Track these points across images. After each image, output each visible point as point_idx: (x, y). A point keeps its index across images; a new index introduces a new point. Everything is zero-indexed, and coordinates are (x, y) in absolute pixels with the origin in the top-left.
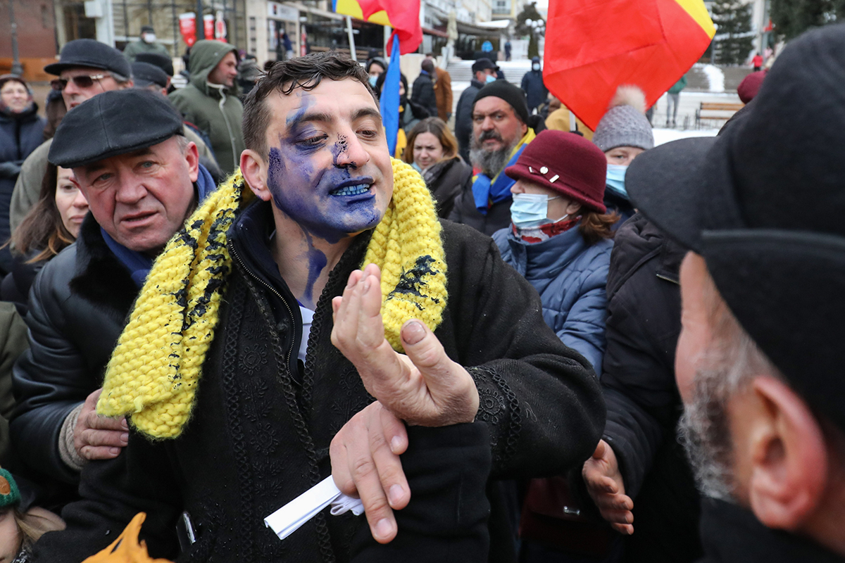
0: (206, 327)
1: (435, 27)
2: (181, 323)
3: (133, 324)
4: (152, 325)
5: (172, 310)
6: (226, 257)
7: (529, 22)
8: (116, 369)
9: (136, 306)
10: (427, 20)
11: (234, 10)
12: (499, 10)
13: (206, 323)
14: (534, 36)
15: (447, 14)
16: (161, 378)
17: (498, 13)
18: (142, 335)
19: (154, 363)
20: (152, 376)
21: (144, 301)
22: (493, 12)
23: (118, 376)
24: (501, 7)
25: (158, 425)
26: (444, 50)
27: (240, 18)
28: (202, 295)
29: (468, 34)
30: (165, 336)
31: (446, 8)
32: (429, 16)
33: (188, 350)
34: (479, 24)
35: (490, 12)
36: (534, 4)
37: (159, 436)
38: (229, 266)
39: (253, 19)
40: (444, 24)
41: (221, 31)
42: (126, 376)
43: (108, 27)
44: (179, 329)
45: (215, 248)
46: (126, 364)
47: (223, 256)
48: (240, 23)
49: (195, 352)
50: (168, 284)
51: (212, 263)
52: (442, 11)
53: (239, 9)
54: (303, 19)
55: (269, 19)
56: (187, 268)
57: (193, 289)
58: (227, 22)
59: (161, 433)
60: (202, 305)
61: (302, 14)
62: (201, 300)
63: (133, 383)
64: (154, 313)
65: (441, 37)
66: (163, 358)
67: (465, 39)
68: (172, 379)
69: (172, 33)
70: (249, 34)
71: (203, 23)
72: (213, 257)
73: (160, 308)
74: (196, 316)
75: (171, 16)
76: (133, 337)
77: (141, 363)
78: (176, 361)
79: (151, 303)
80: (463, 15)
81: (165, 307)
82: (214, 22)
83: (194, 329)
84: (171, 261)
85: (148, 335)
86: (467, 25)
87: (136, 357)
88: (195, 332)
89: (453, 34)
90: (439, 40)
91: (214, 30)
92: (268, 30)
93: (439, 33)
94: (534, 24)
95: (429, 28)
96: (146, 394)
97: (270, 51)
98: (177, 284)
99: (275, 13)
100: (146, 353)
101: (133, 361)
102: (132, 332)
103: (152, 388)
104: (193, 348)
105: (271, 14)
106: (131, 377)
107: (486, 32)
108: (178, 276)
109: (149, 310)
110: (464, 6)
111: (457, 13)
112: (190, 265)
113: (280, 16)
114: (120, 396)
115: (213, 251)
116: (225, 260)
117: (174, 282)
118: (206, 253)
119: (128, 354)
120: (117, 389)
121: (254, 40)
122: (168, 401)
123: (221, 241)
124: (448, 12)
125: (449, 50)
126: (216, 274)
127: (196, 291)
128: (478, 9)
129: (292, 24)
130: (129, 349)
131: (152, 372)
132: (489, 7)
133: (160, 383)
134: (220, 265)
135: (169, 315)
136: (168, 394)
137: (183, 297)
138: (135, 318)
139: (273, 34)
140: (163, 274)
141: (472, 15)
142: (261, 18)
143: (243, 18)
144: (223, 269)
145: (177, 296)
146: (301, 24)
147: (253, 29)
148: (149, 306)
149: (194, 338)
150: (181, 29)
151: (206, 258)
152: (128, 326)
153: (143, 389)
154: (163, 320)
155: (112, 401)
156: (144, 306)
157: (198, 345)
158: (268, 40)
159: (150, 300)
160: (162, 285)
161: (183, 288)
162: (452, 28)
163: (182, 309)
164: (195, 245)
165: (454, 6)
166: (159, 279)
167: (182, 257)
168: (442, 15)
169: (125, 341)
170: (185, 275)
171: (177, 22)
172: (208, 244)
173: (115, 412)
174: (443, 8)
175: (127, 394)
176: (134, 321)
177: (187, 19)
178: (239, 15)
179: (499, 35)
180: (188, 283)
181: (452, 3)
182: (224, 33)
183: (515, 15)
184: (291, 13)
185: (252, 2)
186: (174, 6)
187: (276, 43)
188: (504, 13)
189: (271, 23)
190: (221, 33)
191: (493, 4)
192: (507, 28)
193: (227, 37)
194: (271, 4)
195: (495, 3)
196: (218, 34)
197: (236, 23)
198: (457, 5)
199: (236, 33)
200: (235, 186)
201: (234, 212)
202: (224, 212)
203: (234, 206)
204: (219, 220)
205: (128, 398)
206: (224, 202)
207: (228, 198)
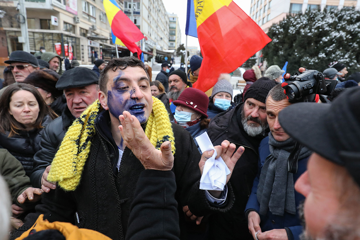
0: (86, 153)
1: (149, 51)
2: (77, 151)
3: (60, 150)
4: (67, 151)
5: (74, 146)
7: (181, 51)
8: (54, 166)
9: (62, 143)
10: (146, 49)
11: (75, 42)
12: (171, 46)
13: (86, 152)
14: (183, 56)
15: (153, 47)
16: (70, 170)
17: (171, 47)
18: (63, 154)
19: (67, 165)
20: (66, 169)
21: (64, 142)
22: (169, 47)
23: (54, 168)
24: (172, 45)
25: (68, 186)
26: (151, 59)
27: (78, 45)
28: (85, 142)
29: (160, 54)
30: (71, 155)
31: (152, 45)
32: (146, 47)
33: (79, 161)
34: (164, 51)
35: (168, 47)
36: (183, 44)
37: (68, 190)
38: (95, 132)
39: (82, 46)
40: (152, 50)
41: (71, 50)
42: (57, 168)
43: (27, 47)
44: (76, 153)
45: (90, 125)
46: (57, 164)
47: (92, 128)
48: (78, 47)
49: (81, 162)
50: (73, 137)
51: (89, 131)
52: (151, 46)
53: (77, 42)
54: (101, 47)
55: (88, 46)
56: (80, 132)
57: (81, 139)
58: (73, 47)
59: (69, 189)
60: (85, 145)
61: (101, 45)
62: (84, 143)
63: (60, 171)
64: (68, 147)
65: (150, 55)
66: (70, 163)
67: (159, 56)
68: (73, 171)
69: (52, 50)
70: (81, 51)
71: (64, 46)
72: (89, 128)
73: (70, 145)
74: (83, 149)
75: (52, 44)
76: (60, 155)
77: (62, 164)
78: (75, 165)
79: (67, 143)
80: (158, 48)
81: (72, 145)
82: (68, 46)
83: (81, 154)
84: (75, 129)
85: (65, 155)
86: (160, 51)
87: (61, 162)
88: (82, 155)
89: (155, 54)
90: (150, 56)
91: (68, 49)
92: (88, 50)
93: (150, 53)
94: (183, 52)
95: (146, 51)
96: (64, 175)
97: (89, 58)
98: (76, 137)
99: (91, 44)
100: (64, 161)
101: (60, 163)
102: (60, 153)
103: (66, 173)
104: (81, 160)
105: (89, 44)
106: (59, 169)
107: (166, 54)
108: (77, 134)
109: (66, 146)
110: (159, 44)
111: (156, 46)
112: (81, 131)
113: (92, 45)
114: (55, 175)
115: (89, 127)
116: (93, 130)
117: (75, 136)
118: (86, 127)
119: (58, 161)
120: (54, 172)
121: (83, 53)
122: (72, 178)
123: (92, 123)
124: (153, 46)
125: (153, 59)
126: (90, 135)
127: (83, 140)
128: (164, 45)
129: (97, 48)
130: (59, 159)
131: (66, 168)
132: (167, 45)
133: (69, 172)
134: (91, 131)
135: (73, 148)
136: (72, 176)
139: (90, 51)
140: (71, 133)
141: (162, 48)
142: (85, 46)
143: (79, 45)
144: (92, 133)
145: (76, 141)
146: (100, 48)
147: (83, 49)
148: (66, 144)
149: (81, 157)
150: (56, 48)
151: (87, 129)
153: (63, 173)
154: (71, 150)
155: (52, 176)
156: (64, 144)
157: (83, 159)
158: (88, 54)
159: (67, 142)
160: (71, 137)
161: (78, 139)
162: (154, 52)
163: (78, 146)
164: (83, 124)
165: (155, 44)
166: (70, 135)
167: (78, 128)
168: (151, 47)
169: (58, 156)
170: (79, 134)
171: (54, 46)
172: (88, 124)
173: (53, 180)
174: (151, 45)
175: (58, 174)
176: (61, 149)
177: (58, 45)
178: (77, 44)
179: (171, 55)
180: (80, 137)
182: (72, 51)
183: (176, 48)
184: (97, 44)
185: (82, 40)
186: (53, 40)
187: (91, 55)
188: (173, 48)
189: (89, 48)
190: (71, 51)
191: (169, 44)
192: (174, 53)
193: (73, 52)
194: (89, 41)
195: (170, 44)
196: (70, 51)
197: (76, 47)
198: (156, 44)
199: (76, 51)
200: (98, 103)
201: (97, 113)
202: (94, 113)
203: (98, 111)
204: (92, 115)
205: (58, 176)
206: (94, 109)
207: (95, 107)
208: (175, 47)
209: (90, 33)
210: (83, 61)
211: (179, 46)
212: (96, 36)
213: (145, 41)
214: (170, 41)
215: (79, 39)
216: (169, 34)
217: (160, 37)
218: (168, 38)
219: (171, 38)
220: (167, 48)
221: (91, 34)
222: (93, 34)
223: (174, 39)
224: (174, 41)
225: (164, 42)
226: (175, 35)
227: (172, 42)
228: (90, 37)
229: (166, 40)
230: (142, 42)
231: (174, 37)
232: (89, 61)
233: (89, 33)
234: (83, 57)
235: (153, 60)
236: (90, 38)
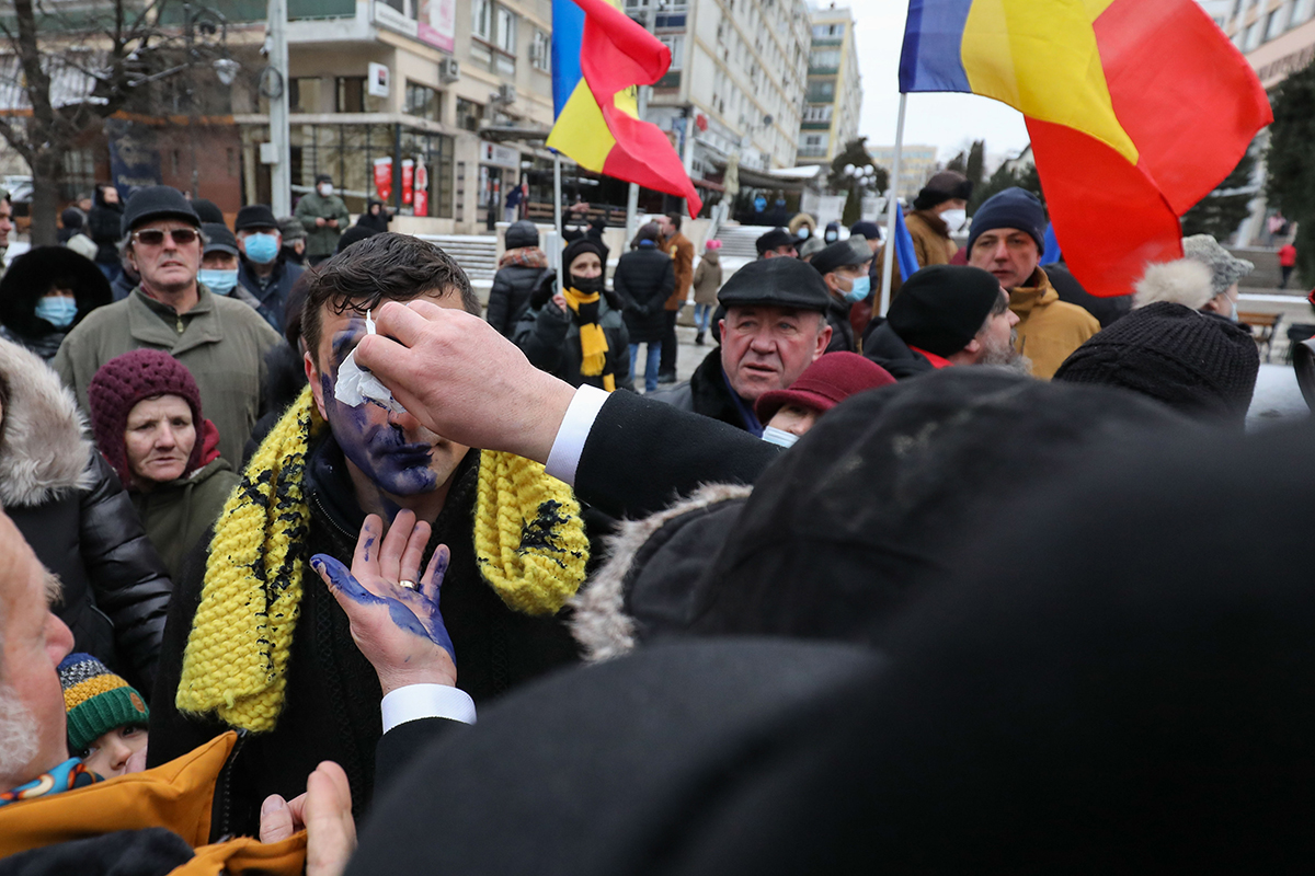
0: (292, 602)
1: (707, 176)
2: (264, 601)
3: (207, 604)
4: (230, 604)
5: (250, 585)
6: (303, 515)
7: (850, 169)
8: (195, 657)
10: (696, 166)
11: (439, 153)
12: (808, 150)
13: (292, 597)
14: (856, 191)
15: (726, 157)
16: (251, 668)
17: (807, 156)
18: (219, 616)
19: (239, 650)
20: (239, 666)
21: (215, 575)
22: (800, 153)
23: (197, 665)
24: (812, 146)
26: (715, 210)
27: (447, 164)
28: (283, 564)
29: (755, 186)
30: (248, 617)
31: (726, 148)
32: (698, 160)
33: (275, 630)
34: (774, 171)
35: (795, 155)
36: (863, 140)
37: (256, 730)
39: (461, 164)
40: (721, 170)
41: (421, 182)
42: (207, 666)
43: (284, 176)
44: (262, 609)
45: (289, 506)
46: (205, 651)
47: (298, 514)
48: (445, 169)
49: (283, 632)
50: (242, 554)
51: (288, 525)
52: (719, 153)
53: (445, 151)
54: (526, 165)
55: (481, 165)
56: (261, 534)
57: (270, 556)
58: (429, 170)
59: (258, 727)
60: (284, 575)
61: (525, 157)
62: (283, 569)
63: (218, 674)
64: (230, 589)
65: (712, 190)
66: (249, 645)
67: (750, 194)
68: (265, 669)
69: (365, 183)
70: (456, 185)
71: (401, 170)
72: (287, 516)
73: (235, 583)
74: (280, 588)
75: (365, 161)
76: (210, 620)
77: (224, 650)
78: (265, 648)
79: (226, 578)
80: (751, 159)
81: (241, 582)
82: (414, 169)
83: (279, 605)
84: (240, 524)
85: (227, 617)
86: (754, 173)
87: (217, 643)
88: (281, 608)
89: (731, 186)
90: (711, 195)
91: (413, 179)
92: (480, 179)
93: (711, 184)
94: (859, 172)
95: (698, 177)
96: (236, 686)
97: (480, 207)
98: (251, 552)
99: (490, 157)
100: (228, 639)
101: (214, 648)
102: (208, 613)
103: (242, 680)
104: (281, 628)
105: (483, 158)
106: (214, 667)
107: (782, 184)
108: (252, 543)
109: (224, 586)
110: (754, 144)
111: (741, 156)
112: (264, 529)
113: (495, 161)
114: (203, 689)
115: (287, 509)
116: (302, 519)
117: (247, 551)
118: (278, 512)
119: (206, 639)
120: (199, 680)
121: (461, 192)
122: (262, 693)
123: (294, 496)
124: (729, 153)
125: (723, 210)
126: (295, 537)
127: (275, 559)
128: (776, 149)
129: (511, 171)
130: (207, 634)
131: (239, 660)
132: (793, 146)
133: (250, 674)
134: (297, 525)
135: (246, 593)
136: (261, 687)
137: (260, 568)
138: (207, 595)
139: (485, 185)
140: (232, 541)
141: (765, 158)
142: (471, 163)
143: (449, 164)
144: (301, 530)
145: (254, 567)
146: (523, 171)
147: (461, 178)
148: (224, 581)
149: (281, 615)
150: (375, 178)
151: (279, 519)
152: (201, 605)
153: (230, 681)
154: (242, 598)
155: (194, 694)
156: (215, 581)
157: (286, 623)
158: (479, 194)
159: (223, 574)
160: (235, 555)
161: (259, 557)
162: (731, 177)
163: (261, 583)
164: (266, 503)
165: (739, 146)
166: (229, 547)
167: (253, 519)
168: (719, 159)
169: (201, 623)
170: (260, 542)
171: (371, 168)
172: (280, 501)
173: (199, 707)
174: (721, 148)
175: (212, 686)
176: (207, 600)
177: (382, 163)
178: (444, 159)
179: (801, 189)
180: (264, 550)
181: (737, 141)
182: (425, 184)
183: (832, 156)
184: (511, 157)
185: (463, 142)
186: (369, 148)
187: (488, 198)
188: (815, 156)
189: (484, 169)
190: (421, 184)
191: (800, 141)
192: (816, 178)
193: (429, 189)
194: (484, 145)
195: (804, 139)
196: (418, 186)
197: (440, 170)
198: (744, 143)
199: (440, 185)
200: (300, 423)
201: (304, 458)
202: (292, 458)
203: (303, 449)
204: (287, 468)
205: (214, 691)
206: (289, 444)
207: (294, 439)
208: (824, 154)
209: (491, 116)
210: (459, 220)
211: (844, 150)
212: (510, 125)
213: (695, 133)
214: (805, 126)
215: (451, 139)
216: (806, 96)
217: (761, 112)
218: (800, 115)
219: (813, 116)
220: (790, 160)
221: (495, 116)
222: (502, 118)
223: (825, 118)
224: (825, 126)
225: (780, 132)
226: (830, 99)
227: (813, 134)
228: (489, 131)
229: (789, 125)
230: (682, 138)
231: (827, 109)
232: (479, 221)
233: (488, 118)
234: (460, 207)
235: (721, 210)
236: (488, 135)
